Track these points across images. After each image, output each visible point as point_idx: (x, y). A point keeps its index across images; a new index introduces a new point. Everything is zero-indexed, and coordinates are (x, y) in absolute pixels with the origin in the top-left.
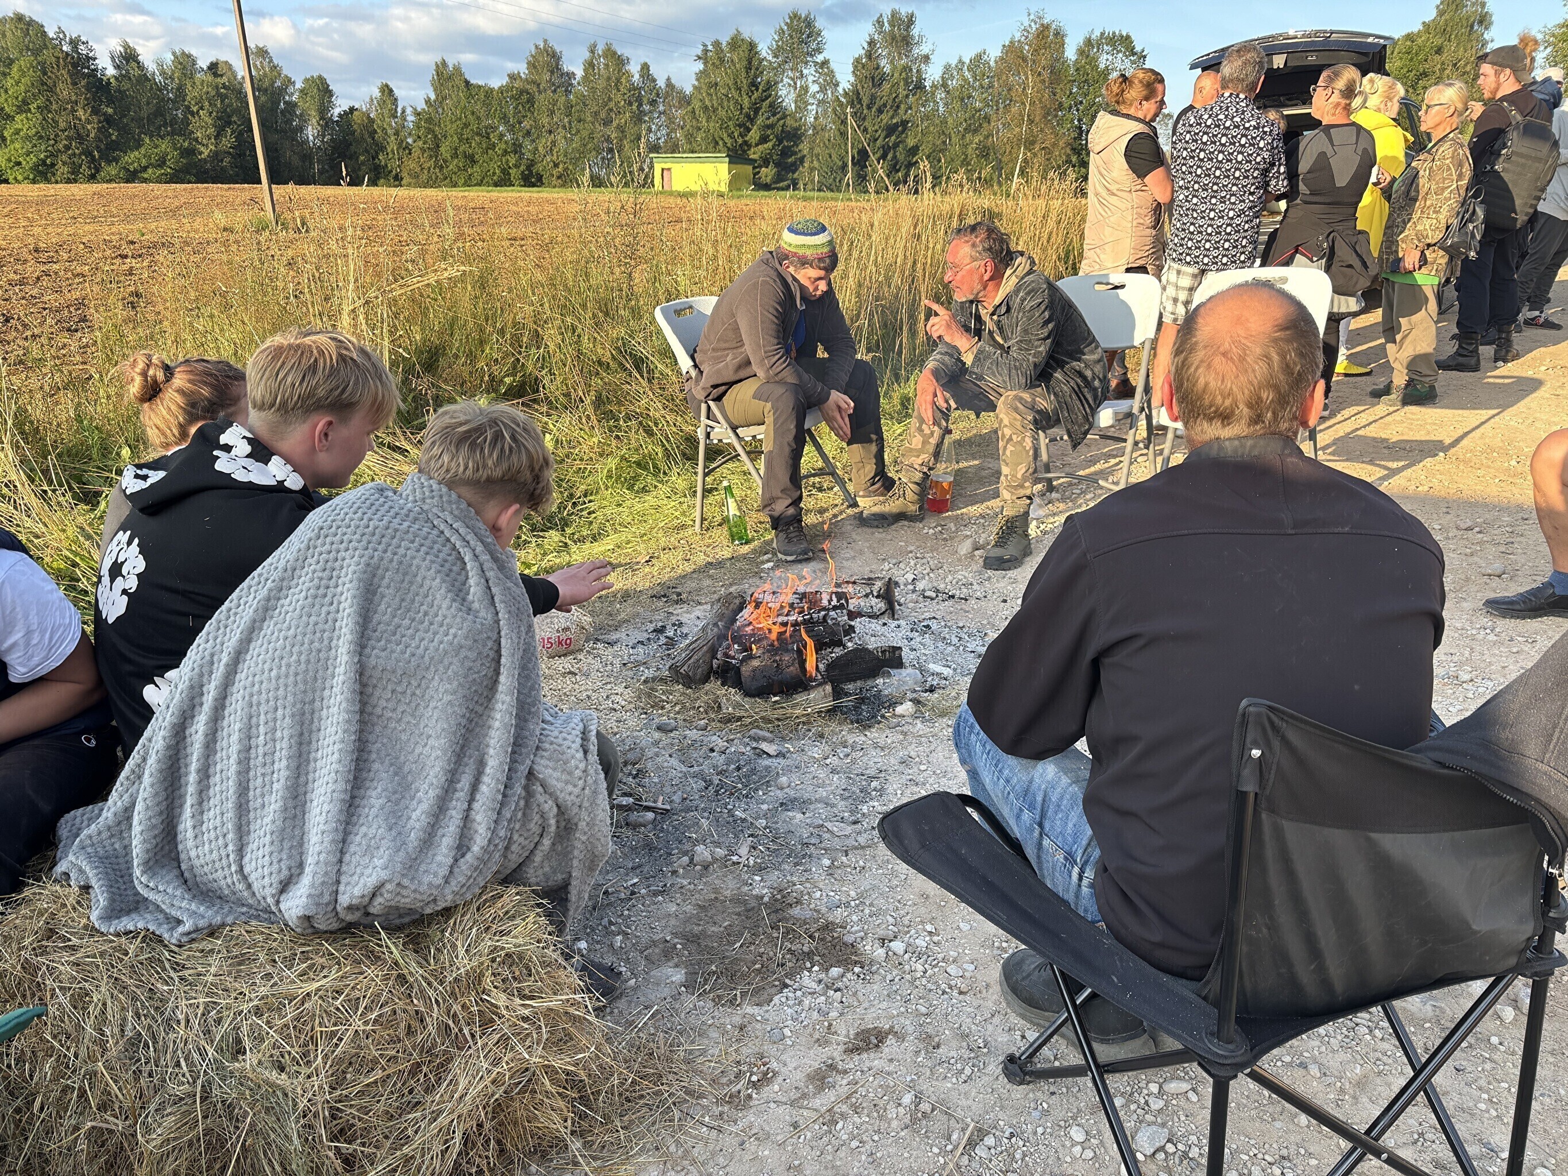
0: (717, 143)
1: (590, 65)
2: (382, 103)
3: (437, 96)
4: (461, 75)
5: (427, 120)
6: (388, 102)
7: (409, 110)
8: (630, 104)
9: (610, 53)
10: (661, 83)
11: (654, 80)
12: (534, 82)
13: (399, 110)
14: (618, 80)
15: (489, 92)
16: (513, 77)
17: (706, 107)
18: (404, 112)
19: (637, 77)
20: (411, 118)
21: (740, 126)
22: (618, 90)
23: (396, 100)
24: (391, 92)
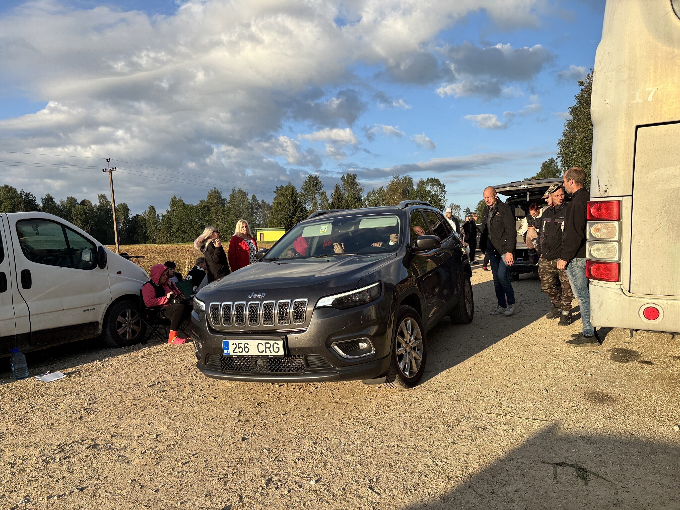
0: (281, 224)
1: (232, 196)
2: (150, 213)
3: (172, 209)
4: (182, 201)
5: (167, 218)
6: (152, 212)
7: (160, 215)
8: (248, 210)
9: (240, 191)
10: (260, 202)
11: (258, 201)
12: (210, 203)
13: (156, 215)
14: (243, 202)
15: (192, 207)
16: (202, 201)
17: (277, 211)
18: (158, 215)
19: (250, 200)
20: (161, 218)
21: (290, 217)
22: (243, 205)
23: (155, 211)
24: (154, 208)
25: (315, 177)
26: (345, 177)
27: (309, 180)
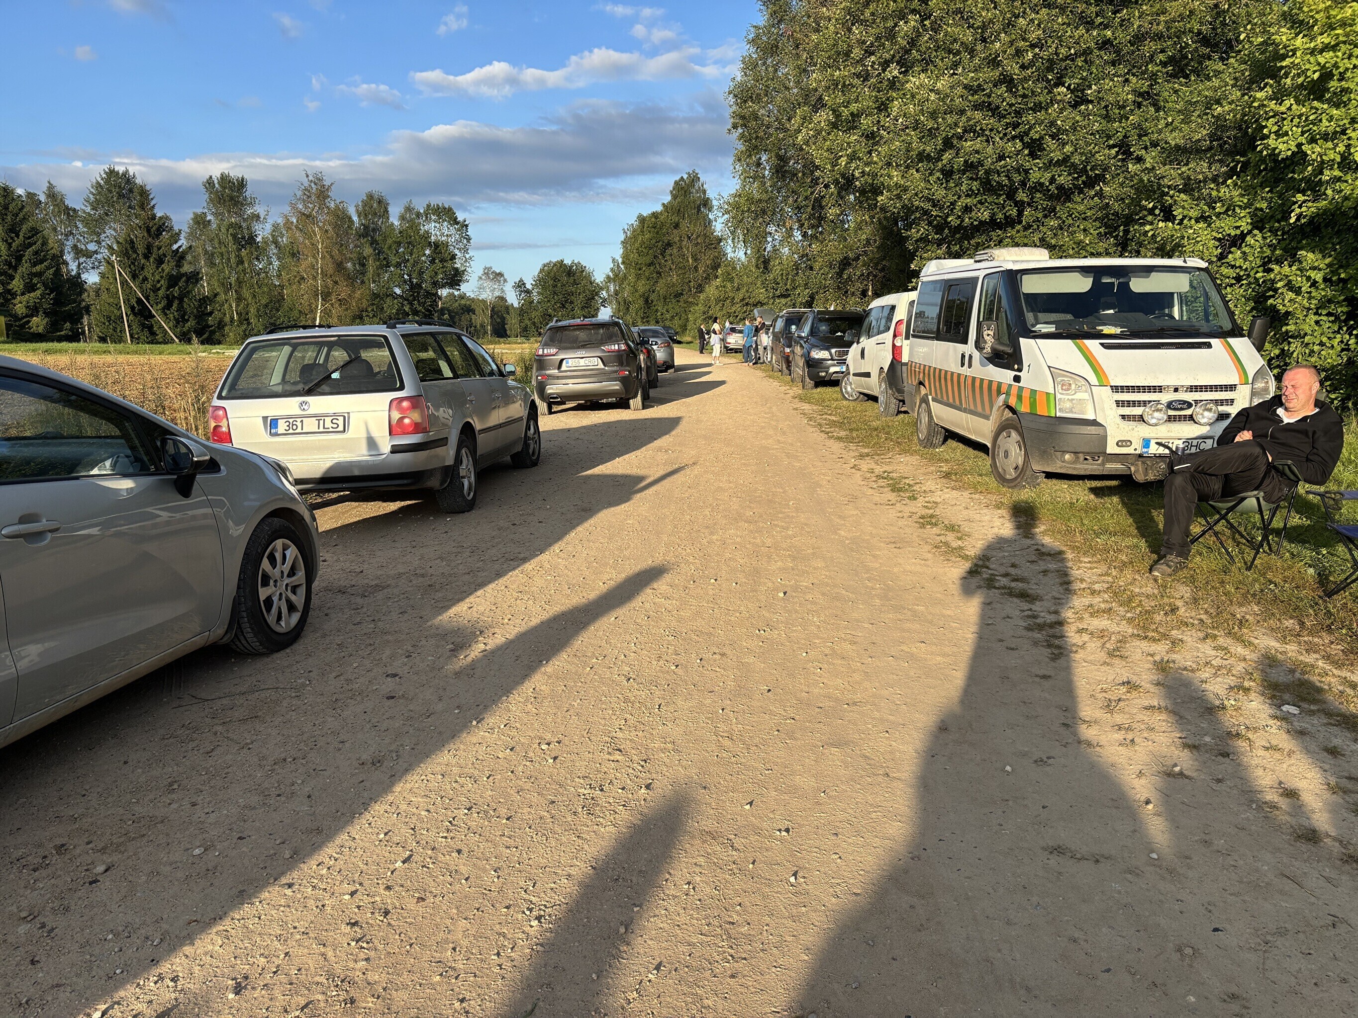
25: (124, 175)
26: (216, 181)
27: (107, 181)
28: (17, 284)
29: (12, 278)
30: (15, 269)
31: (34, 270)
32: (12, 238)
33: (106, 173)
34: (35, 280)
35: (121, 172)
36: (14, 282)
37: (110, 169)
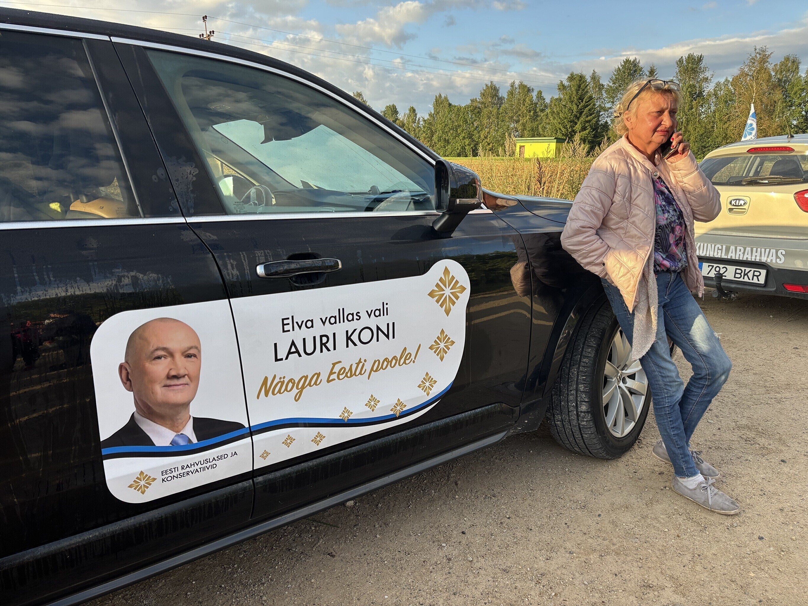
1: (511, 93)
2: (410, 116)
3: (435, 111)
4: (447, 101)
5: (429, 124)
6: (413, 115)
7: (421, 119)
8: (530, 111)
9: (522, 86)
10: (548, 100)
11: (544, 99)
12: (483, 103)
13: (417, 119)
14: (524, 100)
15: (459, 109)
16: (472, 101)
18: (419, 120)
19: (535, 98)
20: (421, 123)
22: (524, 105)
23: (416, 114)
24: (414, 111)
25: (633, 62)
26: (684, 60)
27: (623, 67)
28: (578, 127)
29: (576, 124)
30: (578, 119)
31: (587, 119)
32: (580, 103)
33: (624, 62)
34: (587, 125)
35: (632, 61)
36: (576, 126)
37: (626, 60)
